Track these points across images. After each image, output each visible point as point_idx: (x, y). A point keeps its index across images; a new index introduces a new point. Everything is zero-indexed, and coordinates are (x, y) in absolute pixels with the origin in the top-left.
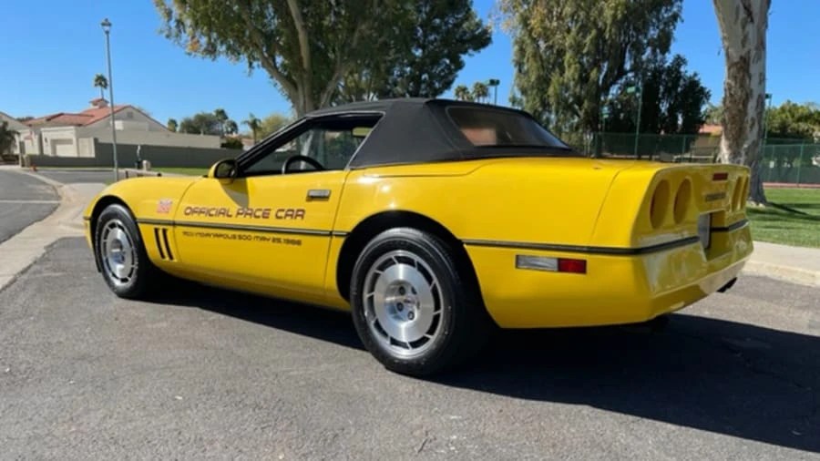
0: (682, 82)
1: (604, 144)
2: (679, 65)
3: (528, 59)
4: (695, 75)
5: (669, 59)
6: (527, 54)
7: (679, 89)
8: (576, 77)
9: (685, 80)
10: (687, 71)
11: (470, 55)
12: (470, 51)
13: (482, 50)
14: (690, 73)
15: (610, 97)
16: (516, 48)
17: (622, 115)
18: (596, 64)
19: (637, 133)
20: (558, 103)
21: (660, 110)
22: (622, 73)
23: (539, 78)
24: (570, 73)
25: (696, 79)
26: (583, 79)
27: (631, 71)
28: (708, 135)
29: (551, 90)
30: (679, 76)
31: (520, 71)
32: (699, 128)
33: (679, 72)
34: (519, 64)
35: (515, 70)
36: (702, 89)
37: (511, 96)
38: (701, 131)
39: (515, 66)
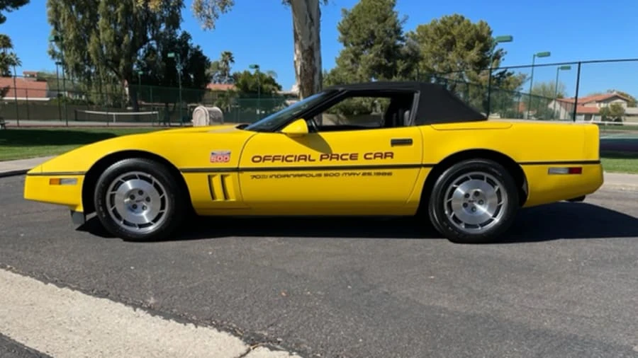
0: (189, 52)
1: (138, 94)
2: (187, 40)
3: (64, 20)
4: (198, 47)
5: (179, 33)
6: (62, 15)
7: (189, 57)
8: (112, 39)
9: (192, 50)
10: (193, 43)
11: (9, 11)
12: (9, 8)
13: (20, 8)
14: (195, 46)
15: (138, 58)
16: (50, 9)
17: (150, 72)
18: (125, 31)
19: (181, 87)
20: (98, 60)
21: (177, 71)
22: (146, 40)
23: (76, 37)
24: (106, 36)
25: (200, 50)
26: (118, 42)
27: (152, 39)
28: (210, 90)
29: (90, 48)
30: (187, 47)
31: (56, 28)
32: (206, 86)
33: (187, 44)
34: (56, 24)
35: (52, 28)
36: (205, 58)
37: (49, 49)
38: (208, 87)
39: (52, 24)
